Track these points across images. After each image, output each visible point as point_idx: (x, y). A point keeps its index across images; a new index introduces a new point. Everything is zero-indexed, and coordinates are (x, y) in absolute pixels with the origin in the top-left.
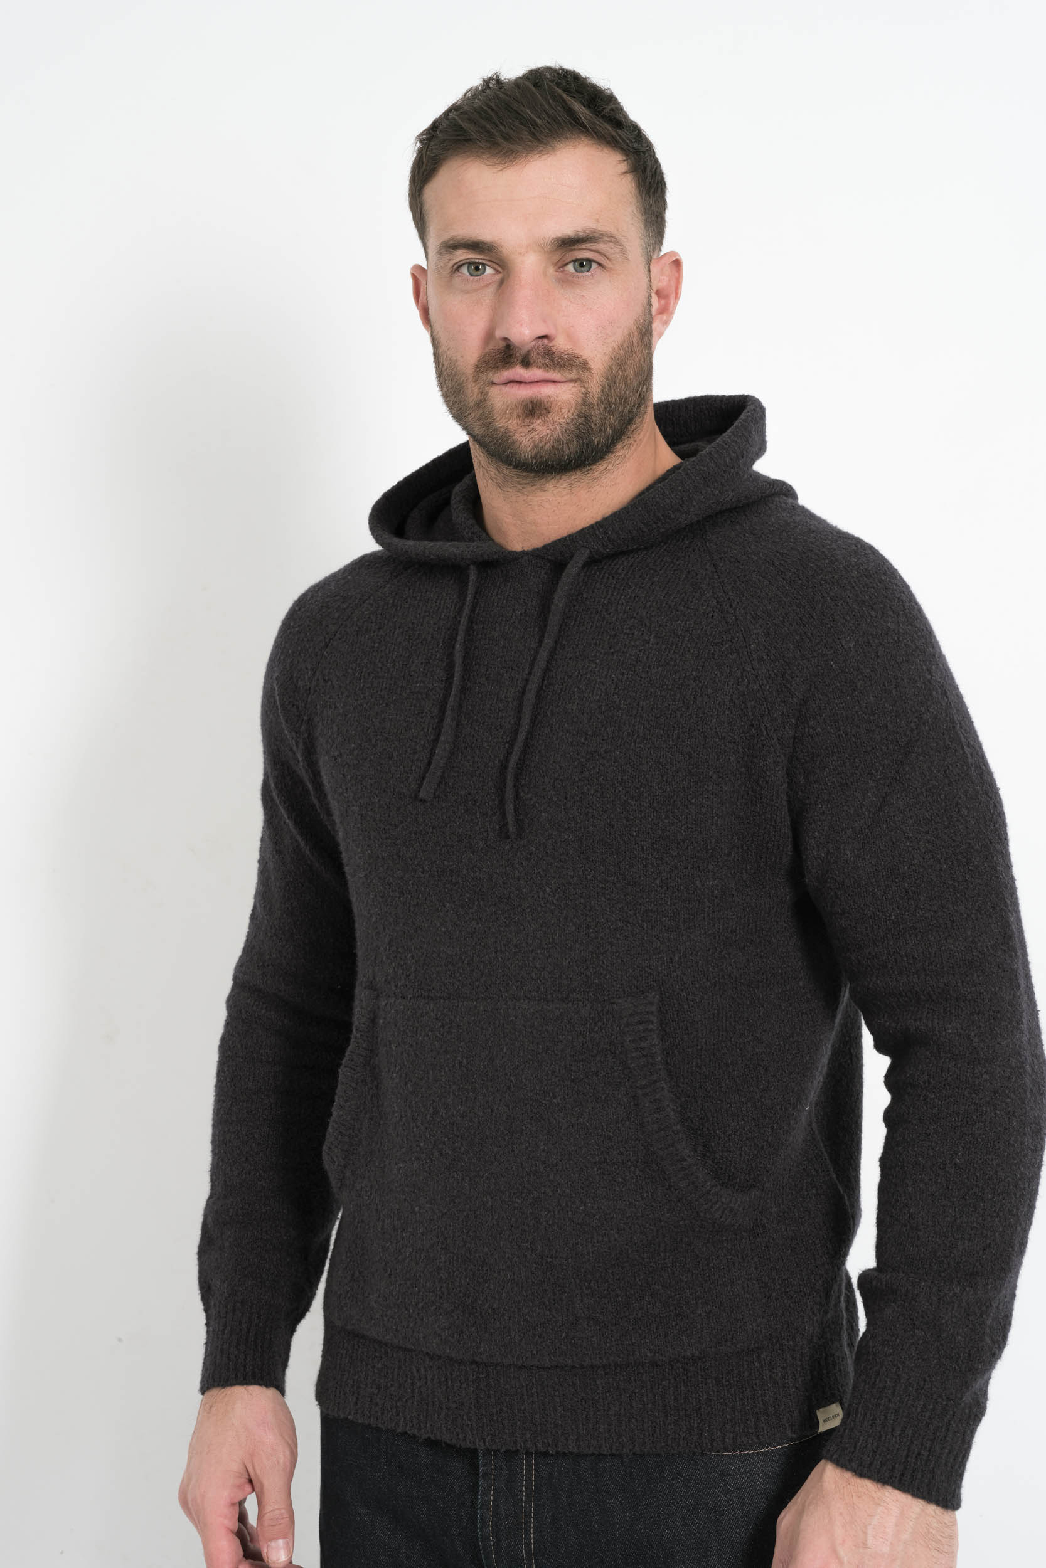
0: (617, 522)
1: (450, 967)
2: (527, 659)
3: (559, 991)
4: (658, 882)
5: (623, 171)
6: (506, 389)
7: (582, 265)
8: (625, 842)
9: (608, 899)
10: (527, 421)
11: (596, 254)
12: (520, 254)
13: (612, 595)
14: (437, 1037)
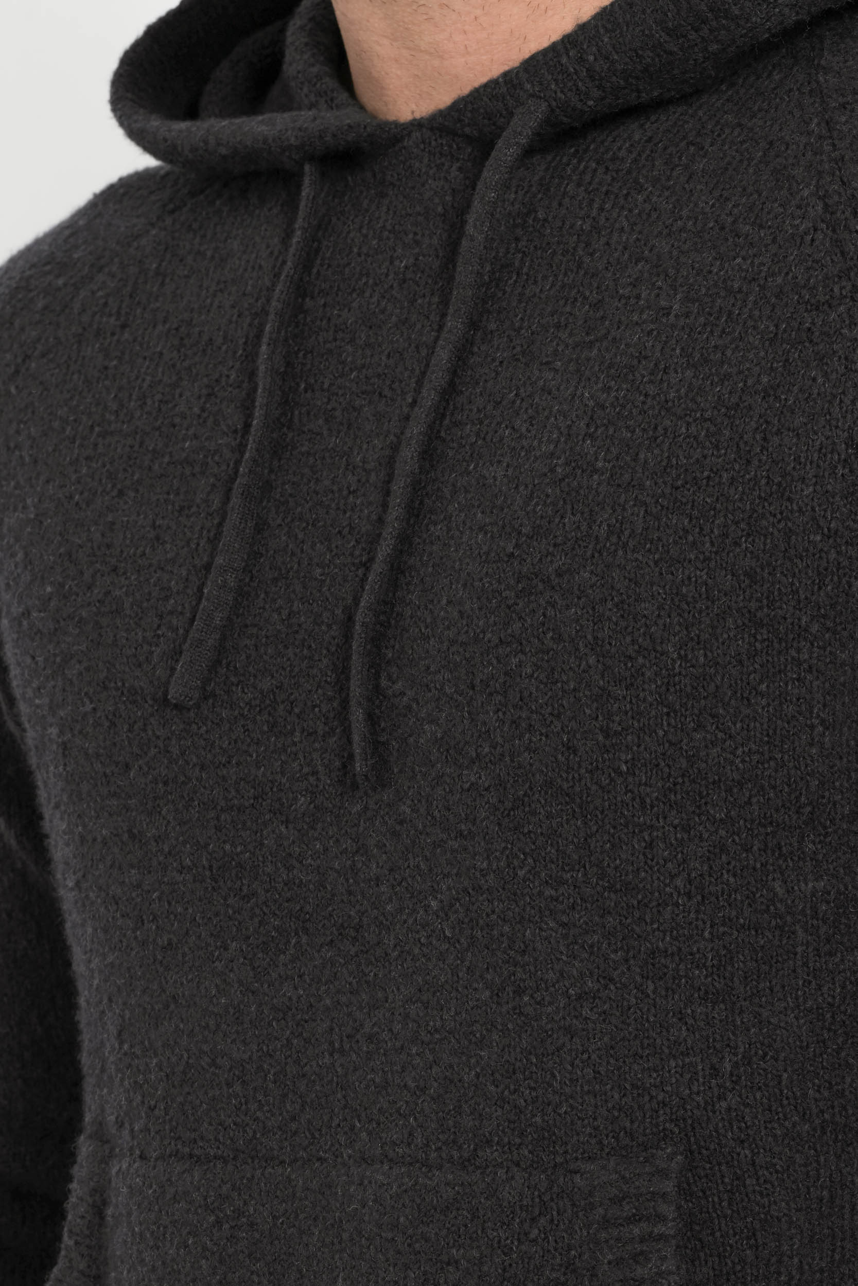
0: (607, 30)
1: (238, 1088)
2: (413, 370)
3: (454, 1142)
4: (679, 882)
8: (601, 787)
9: (564, 925)
13: (601, 209)
14: (205, 1248)
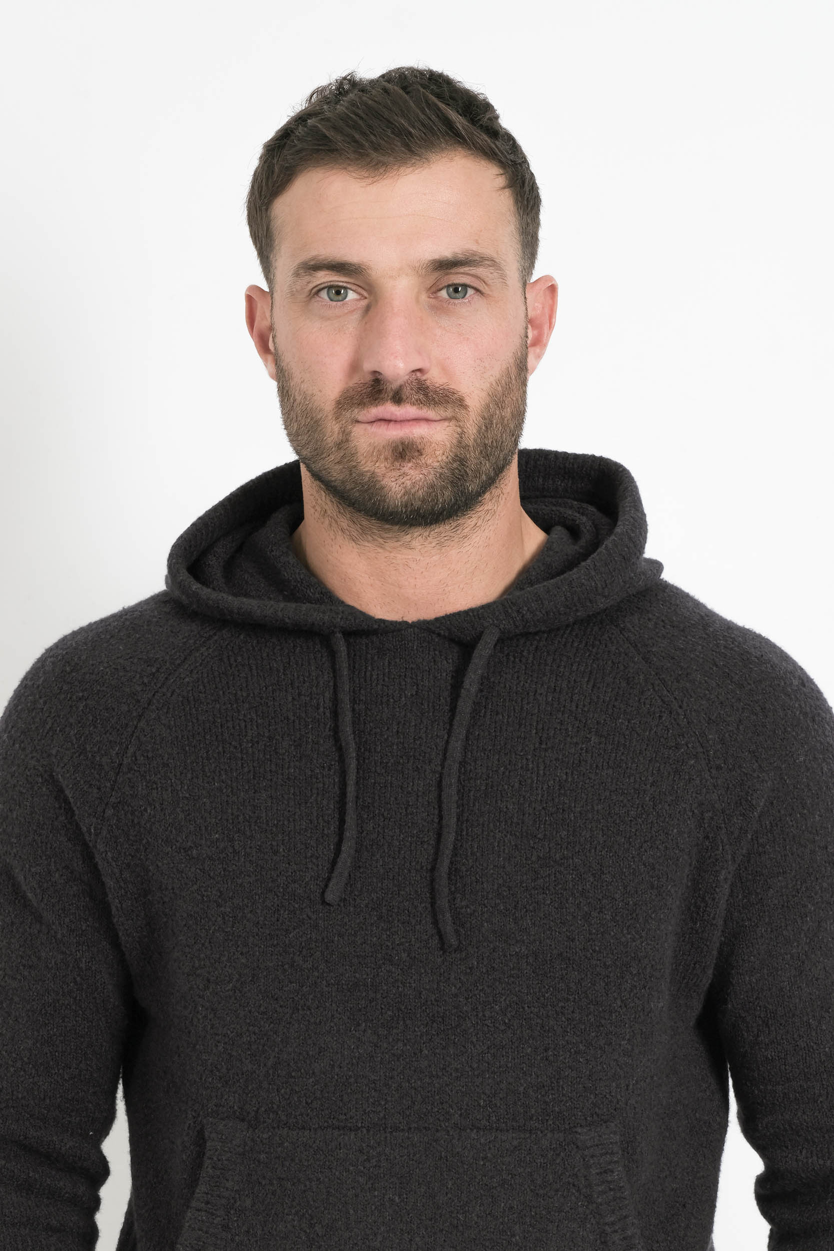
5: (502, 185)
6: (373, 429)
7: (456, 290)
10: (397, 464)
11: (473, 279)
12: (391, 277)
